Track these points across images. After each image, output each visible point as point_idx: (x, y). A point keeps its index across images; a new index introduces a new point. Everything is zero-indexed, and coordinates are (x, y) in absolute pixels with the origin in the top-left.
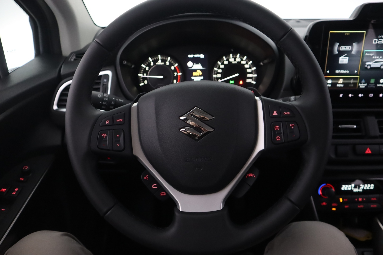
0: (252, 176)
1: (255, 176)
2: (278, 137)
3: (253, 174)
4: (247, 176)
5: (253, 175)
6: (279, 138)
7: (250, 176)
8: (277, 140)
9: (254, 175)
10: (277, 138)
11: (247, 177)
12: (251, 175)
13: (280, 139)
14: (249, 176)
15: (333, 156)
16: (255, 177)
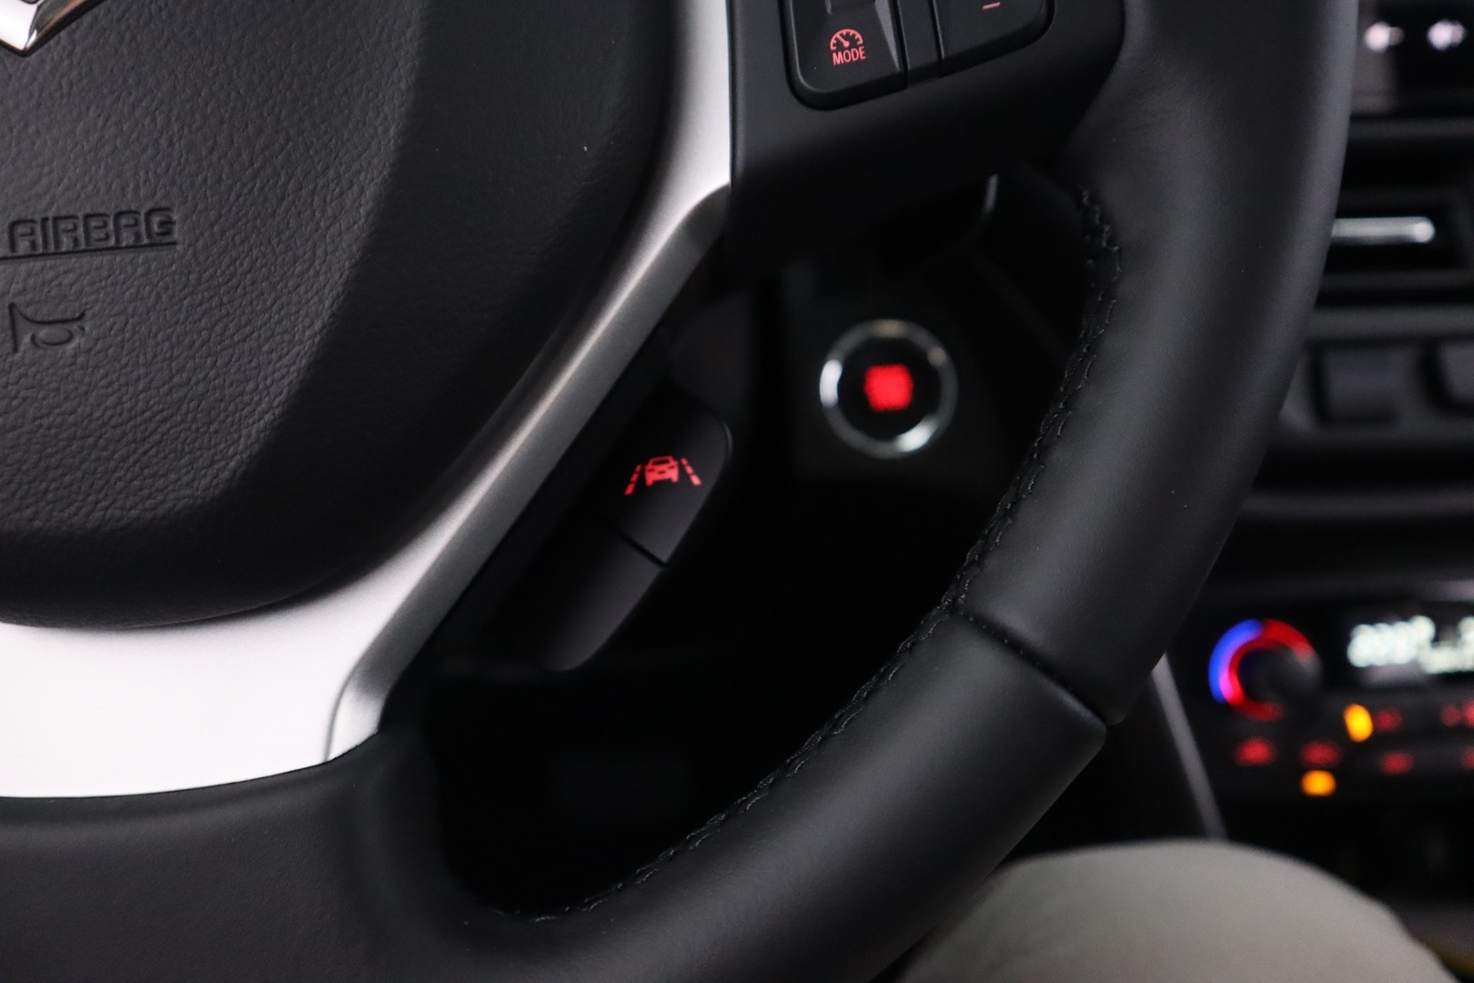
0: (673, 475)
1: (696, 473)
2: (847, 37)
3: (684, 462)
4: (635, 478)
5: (682, 469)
6: (854, 43)
7: (657, 483)
8: (838, 59)
9: (689, 470)
10: (839, 44)
11: (630, 490)
12: (663, 467)
13: (861, 53)
14: (652, 477)
15: (1296, 414)
16: (696, 480)
